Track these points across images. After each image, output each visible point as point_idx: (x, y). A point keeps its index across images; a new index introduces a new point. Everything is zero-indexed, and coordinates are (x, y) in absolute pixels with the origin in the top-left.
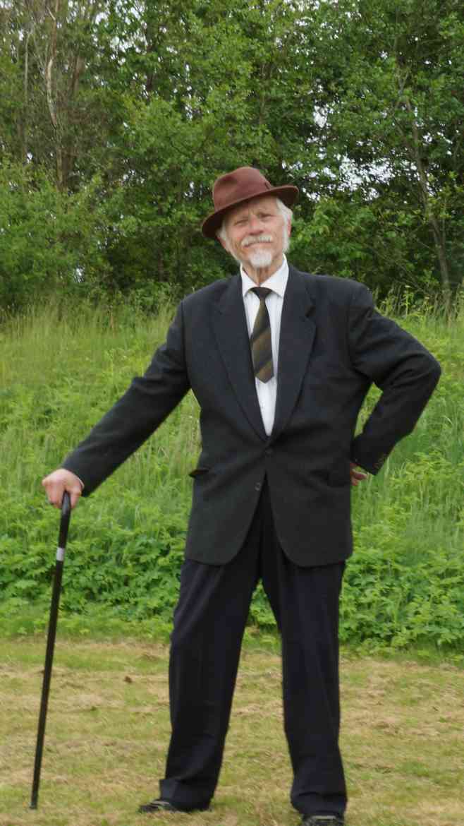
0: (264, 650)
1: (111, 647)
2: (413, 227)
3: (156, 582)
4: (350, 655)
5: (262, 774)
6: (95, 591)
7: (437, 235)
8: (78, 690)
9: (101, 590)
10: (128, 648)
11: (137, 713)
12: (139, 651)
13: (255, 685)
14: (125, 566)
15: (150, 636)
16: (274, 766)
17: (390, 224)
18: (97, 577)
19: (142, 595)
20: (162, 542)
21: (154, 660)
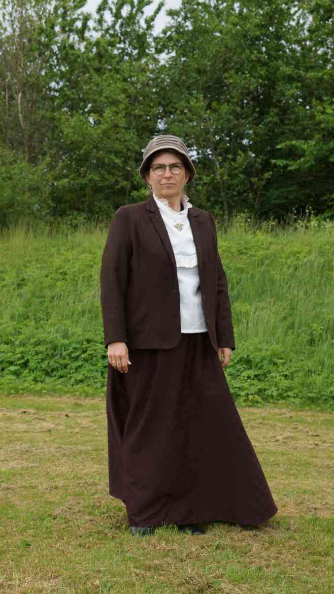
1: (59, 399)
3: (80, 367)
6: (49, 371)
7: (222, 188)
8: (42, 421)
9: (52, 371)
10: (67, 400)
11: (72, 432)
12: (73, 401)
14: (64, 358)
15: (78, 394)
17: (198, 182)
18: (51, 364)
19: (73, 373)
20: (83, 346)
21: (80, 405)
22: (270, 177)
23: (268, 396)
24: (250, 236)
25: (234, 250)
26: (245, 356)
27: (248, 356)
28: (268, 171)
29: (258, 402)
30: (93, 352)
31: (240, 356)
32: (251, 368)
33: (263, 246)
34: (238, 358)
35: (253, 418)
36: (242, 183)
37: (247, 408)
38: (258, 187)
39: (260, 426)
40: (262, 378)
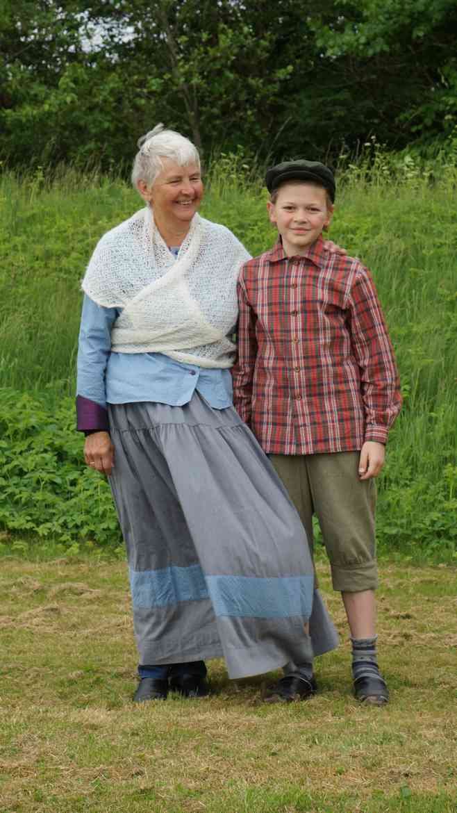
0: (16, 556)
2: (163, 93)
4: (109, 558)
5: (16, 692)
7: (188, 100)
13: (6, 595)
16: (28, 680)
17: (139, 90)
22: (288, 77)
28: (284, 66)
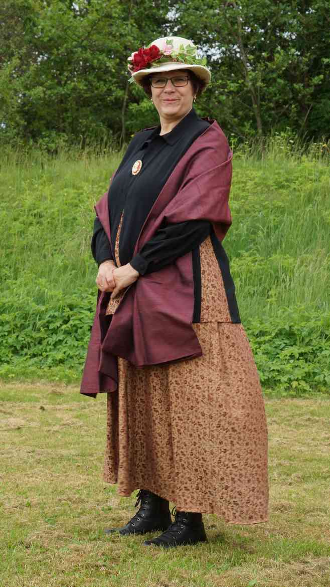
1: (31, 386)
2: (238, 92)
3: (60, 341)
6: (18, 348)
7: (254, 97)
8: (8, 416)
9: (22, 348)
10: (42, 387)
11: (49, 431)
12: (49, 388)
14: (39, 330)
15: (57, 379)
17: (222, 90)
18: (20, 339)
19: (50, 350)
20: (64, 314)
21: (60, 394)
22: (320, 83)
23: (319, 383)
24: (292, 163)
25: (270, 182)
26: (287, 327)
27: (290, 327)
28: (318, 74)
29: (305, 391)
30: (77, 322)
31: (279, 327)
32: (295, 344)
33: (310, 177)
34: (276, 331)
35: (298, 412)
36: (282, 91)
37: (289, 399)
38: (304, 96)
39: (307, 423)
40: (310, 357)
